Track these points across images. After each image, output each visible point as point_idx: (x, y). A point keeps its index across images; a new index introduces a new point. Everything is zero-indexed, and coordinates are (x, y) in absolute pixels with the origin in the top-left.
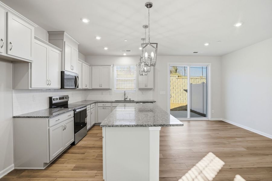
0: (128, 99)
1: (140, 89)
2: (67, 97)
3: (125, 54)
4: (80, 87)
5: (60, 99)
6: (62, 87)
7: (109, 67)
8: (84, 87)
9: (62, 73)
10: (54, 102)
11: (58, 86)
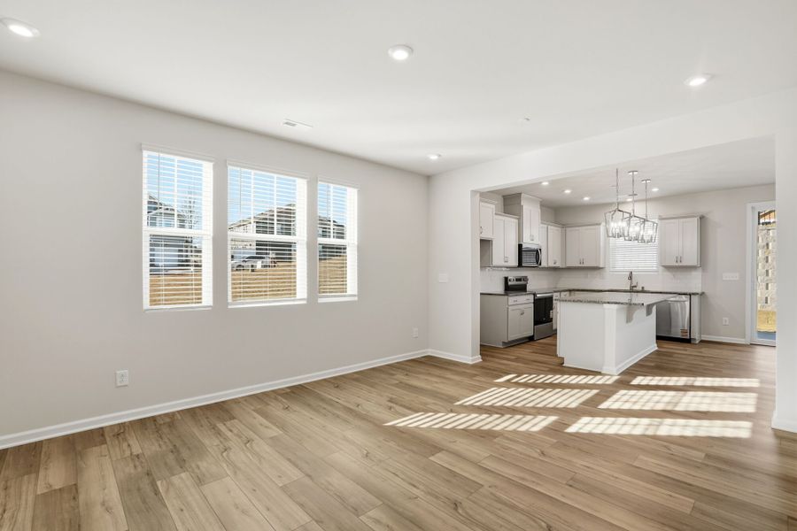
0: (639, 288)
1: (668, 268)
2: (525, 279)
3: (630, 200)
4: (544, 264)
5: (517, 280)
6: (520, 265)
7: (597, 226)
8: (551, 264)
9: (520, 246)
10: (510, 283)
11: (515, 263)
